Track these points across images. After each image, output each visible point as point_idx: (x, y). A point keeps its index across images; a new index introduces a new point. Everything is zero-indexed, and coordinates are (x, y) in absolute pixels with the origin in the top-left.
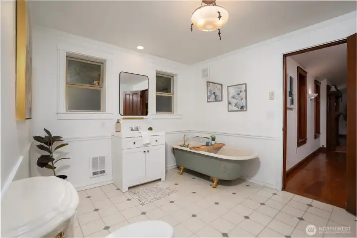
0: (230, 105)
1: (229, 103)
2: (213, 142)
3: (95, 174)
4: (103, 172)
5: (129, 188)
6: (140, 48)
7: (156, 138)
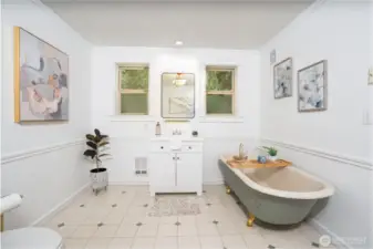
0: (301, 102)
1: (301, 98)
2: (273, 159)
3: (138, 172)
4: (144, 172)
5: (157, 194)
6: (179, 43)
7: (190, 144)
